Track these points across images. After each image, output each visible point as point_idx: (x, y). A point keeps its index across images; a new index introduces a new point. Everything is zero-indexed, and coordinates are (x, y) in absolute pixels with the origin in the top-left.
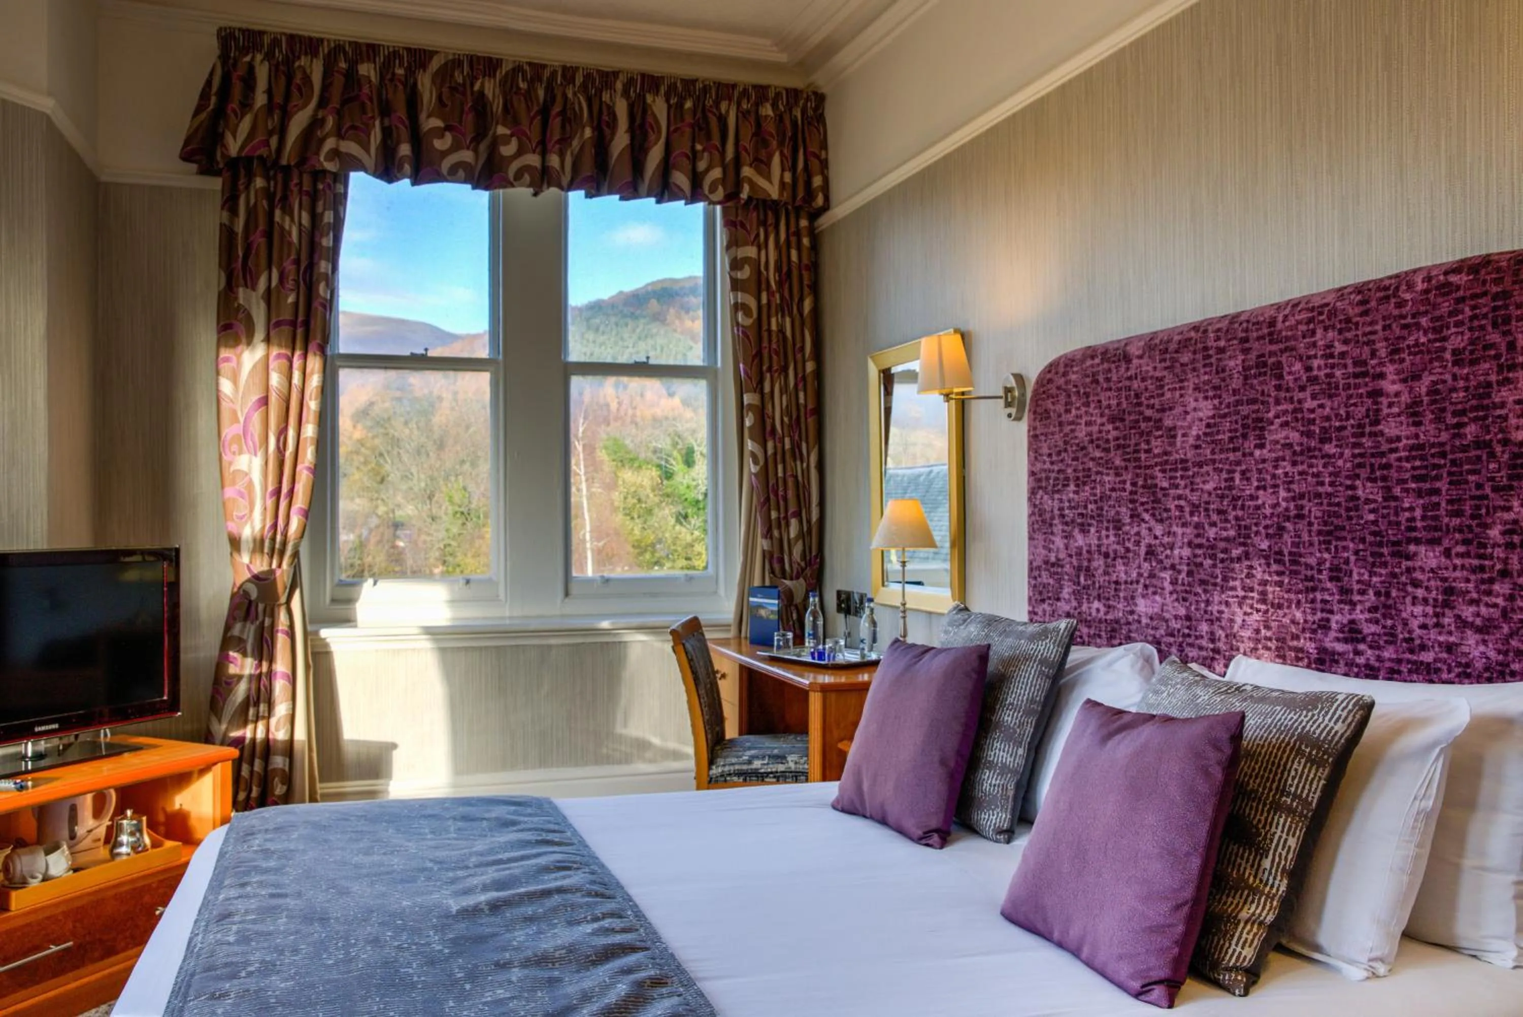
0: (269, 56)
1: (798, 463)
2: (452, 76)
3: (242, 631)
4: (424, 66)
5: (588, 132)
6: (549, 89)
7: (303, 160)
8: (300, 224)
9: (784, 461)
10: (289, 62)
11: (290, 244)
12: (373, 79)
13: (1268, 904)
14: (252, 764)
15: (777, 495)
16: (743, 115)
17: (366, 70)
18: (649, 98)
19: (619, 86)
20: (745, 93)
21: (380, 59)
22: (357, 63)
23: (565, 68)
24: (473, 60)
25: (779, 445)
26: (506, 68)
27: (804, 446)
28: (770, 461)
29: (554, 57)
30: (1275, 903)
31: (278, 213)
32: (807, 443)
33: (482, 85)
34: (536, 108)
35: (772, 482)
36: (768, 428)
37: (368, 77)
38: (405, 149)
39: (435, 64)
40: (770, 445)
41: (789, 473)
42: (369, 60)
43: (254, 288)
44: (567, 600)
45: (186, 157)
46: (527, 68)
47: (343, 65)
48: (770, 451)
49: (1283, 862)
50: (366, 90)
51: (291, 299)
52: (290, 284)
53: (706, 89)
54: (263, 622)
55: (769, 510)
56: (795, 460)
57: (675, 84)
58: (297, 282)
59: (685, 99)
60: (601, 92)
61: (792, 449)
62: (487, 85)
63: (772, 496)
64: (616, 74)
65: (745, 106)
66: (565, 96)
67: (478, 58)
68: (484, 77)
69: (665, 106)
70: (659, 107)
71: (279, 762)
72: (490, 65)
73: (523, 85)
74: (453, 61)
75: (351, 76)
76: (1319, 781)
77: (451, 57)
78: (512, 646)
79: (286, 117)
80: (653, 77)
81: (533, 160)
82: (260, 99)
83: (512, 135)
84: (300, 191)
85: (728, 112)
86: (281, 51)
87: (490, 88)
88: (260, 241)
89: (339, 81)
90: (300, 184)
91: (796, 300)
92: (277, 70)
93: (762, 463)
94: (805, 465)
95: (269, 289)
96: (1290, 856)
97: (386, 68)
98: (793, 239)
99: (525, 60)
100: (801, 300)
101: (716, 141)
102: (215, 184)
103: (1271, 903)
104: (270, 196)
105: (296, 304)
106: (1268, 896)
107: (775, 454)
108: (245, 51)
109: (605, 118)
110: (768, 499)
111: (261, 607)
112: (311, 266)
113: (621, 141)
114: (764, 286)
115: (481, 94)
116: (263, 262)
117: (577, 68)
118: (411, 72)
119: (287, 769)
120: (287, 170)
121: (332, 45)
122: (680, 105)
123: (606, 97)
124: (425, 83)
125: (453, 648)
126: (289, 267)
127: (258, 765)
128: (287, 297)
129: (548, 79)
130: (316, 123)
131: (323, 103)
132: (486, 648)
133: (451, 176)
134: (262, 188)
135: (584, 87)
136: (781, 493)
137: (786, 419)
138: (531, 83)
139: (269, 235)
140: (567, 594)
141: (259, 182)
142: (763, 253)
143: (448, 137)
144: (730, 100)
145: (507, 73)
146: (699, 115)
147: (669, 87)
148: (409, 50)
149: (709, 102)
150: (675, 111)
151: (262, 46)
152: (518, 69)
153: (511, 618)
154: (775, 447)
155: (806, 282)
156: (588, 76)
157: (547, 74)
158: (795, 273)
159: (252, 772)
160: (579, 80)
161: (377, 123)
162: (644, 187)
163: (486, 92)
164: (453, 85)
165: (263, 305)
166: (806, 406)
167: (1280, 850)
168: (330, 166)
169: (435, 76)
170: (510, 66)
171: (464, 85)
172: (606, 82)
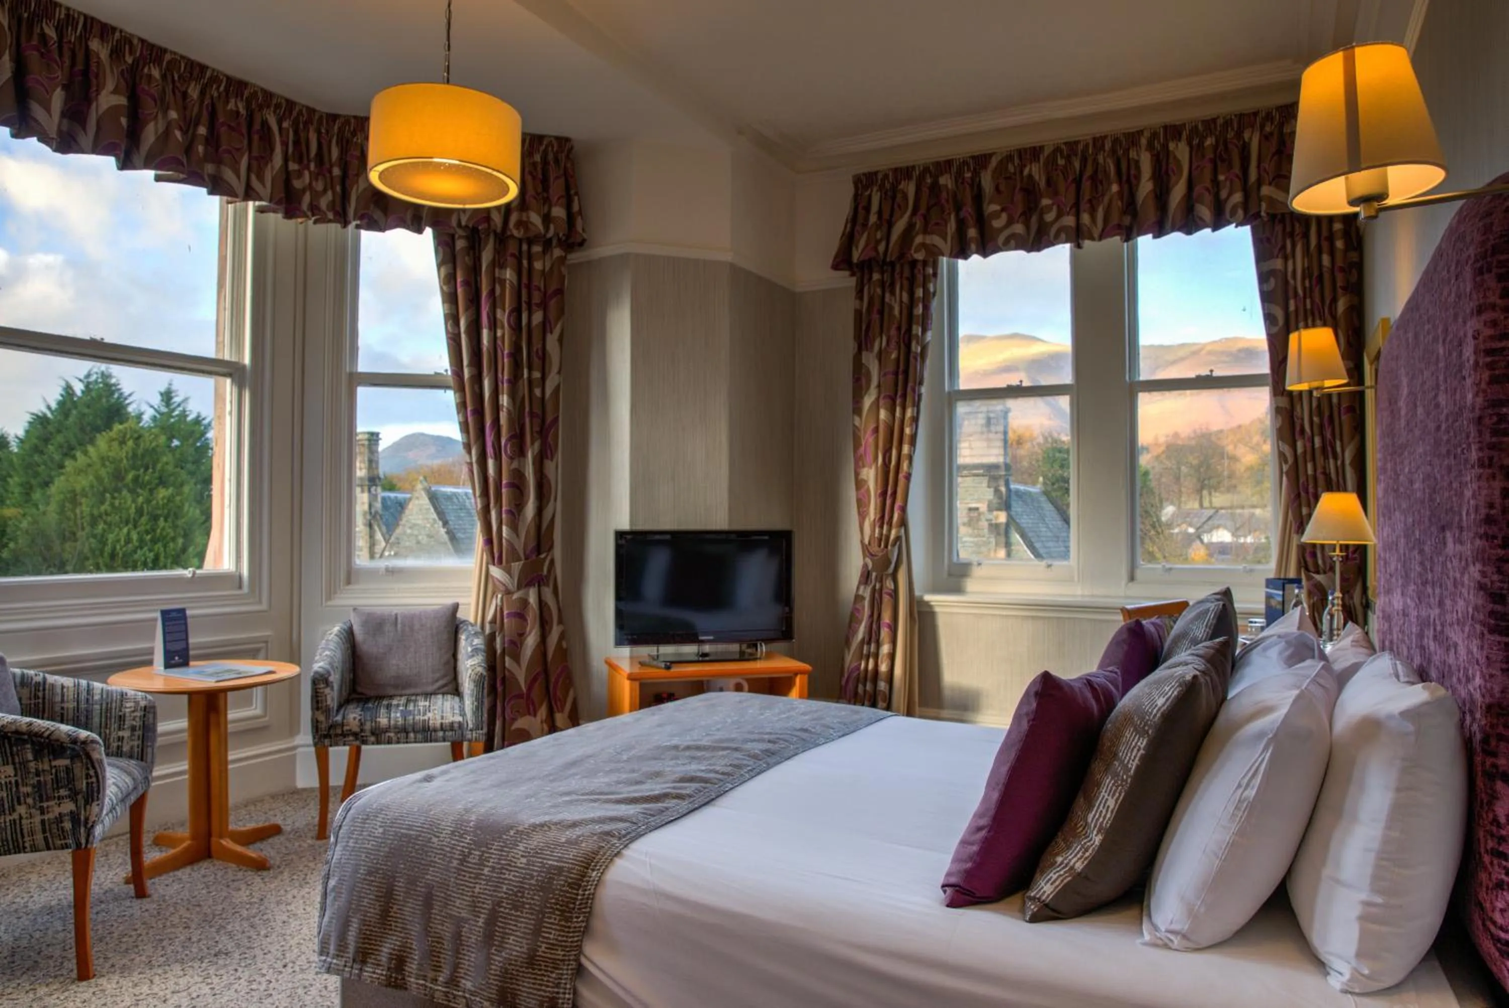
0: (881, 187)
1: (1331, 461)
2: (1007, 168)
3: (864, 592)
4: (985, 167)
5: (1115, 188)
6: (1084, 161)
7: (902, 256)
8: (901, 302)
9: (1314, 459)
10: (894, 188)
11: (894, 316)
12: (950, 186)
13: (1080, 854)
14: (865, 686)
15: (1307, 492)
16: (1266, 137)
17: (945, 180)
18: (1172, 146)
19: (1144, 141)
20: (1269, 117)
21: (954, 169)
22: (938, 177)
23: (1095, 140)
24: (1021, 152)
25: (1309, 445)
26: (1047, 152)
27: (1338, 443)
28: (1300, 461)
29: (1083, 133)
30: (1087, 854)
31: (887, 295)
32: (1341, 440)
33: (1031, 169)
34: (1071, 178)
35: (1302, 479)
36: (1298, 428)
37: (946, 186)
38: (972, 233)
39: (994, 162)
40: (1299, 444)
41: (1319, 470)
42: (946, 172)
43: (872, 351)
44: (1130, 584)
45: (836, 267)
46: (1063, 147)
47: (929, 181)
48: (1300, 450)
49: (1101, 820)
50: (944, 195)
51: (894, 356)
52: (893, 344)
53: (1228, 123)
54: (875, 586)
55: (1300, 506)
56: (1326, 458)
57: (1196, 127)
58: (898, 343)
59: (1206, 138)
60: (1128, 149)
61: (1324, 448)
62: (1033, 169)
63: (1303, 494)
64: (1140, 133)
65: (1268, 129)
66: (1095, 160)
67: (1025, 150)
68: (1031, 163)
69: (1187, 149)
70: (1181, 151)
71: (882, 685)
72: (1034, 152)
73: (1061, 162)
74: (1007, 156)
75: (935, 188)
76: (1138, 750)
77: (1004, 155)
78: (1069, 618)
79: (890, 225)
80: (1175, 126)
81: (1069, 221)
82: (873, 218)
83: (1053, 204)
84: (901, 277)
85: (1251, 139)
86: (889, 182)
87: (1035, 170)
88: (876, 317)
89: (925, 191)
90: (902, 273)
91: (1328, 302)
92: (886, 194)
93: (1290, 460)
94: (1339, 463)
95: (880, 352)
96: (1108, 816)
97: (959, 177)
98: (1325, 245)
99: (1062, 141)
100: (1334, 300)
101: (1237, 169)
102: (852, 282)
103: (1084, 853)
104: (882, 284)
105: (898, 360)
106: (1083, 846)
107: (1305, 452)
108: (866, 188)
109: (1133, 172)
110: (1298, 496)
111: (874, 574)
112: (909, 330)
113: (1146, 187)
114: (1291, 293)
115: (1030, 176)
116: (877, 330)
117: (1106, 137)
118: (976, 173)
119: (887, 692)
120: (892, 264)
121: (921, 168)
122: (1201, 145)
123: (1133, 154)
124: (987, 180)
125: (1023, 616)
126: (893, 332)
127: (869, 687)
128: (891, 353)
129: (1082, 152)
130: (910, 227)
131: (915, 212)
132: (1049, 618)
133: (1007, 246)
134: (878, 280)
135: (1113, 151)
136: (1311, 490)
137: (1316, 419)
138: (1068, 159)
139: (881, 313)
140: (1132, 578)
141: (876, 276)
142: (1290, 263)
143: (1004, 216)
144: (1252, 126)
145: (1048, 156)
146: (1221, 147)
147: (1191, 131)
148: (973, 157)
149: (1231, 135)
150: (1196, 150)
151: (877, 181)
152: (1057, 150)
153: (1082, 596)
154: (1305, 446)
155: (1339, 284)
156: (1116, 141)
157: (1080, 147)
158: (1327, 276)
159: (865, 691)
160: (1108, 145)
161: (953, 216)
162: (1168, 225)
163: (1033, 174)
164: (1008, 175)
165: (876, 362)
166: (1339, 404)
167: (1101, 808)
168: (920, 256)
169: (994, 172)
170: (1052, 148)
171: (1015, 174)
172: (1133, 142)
